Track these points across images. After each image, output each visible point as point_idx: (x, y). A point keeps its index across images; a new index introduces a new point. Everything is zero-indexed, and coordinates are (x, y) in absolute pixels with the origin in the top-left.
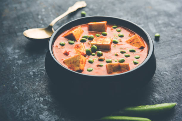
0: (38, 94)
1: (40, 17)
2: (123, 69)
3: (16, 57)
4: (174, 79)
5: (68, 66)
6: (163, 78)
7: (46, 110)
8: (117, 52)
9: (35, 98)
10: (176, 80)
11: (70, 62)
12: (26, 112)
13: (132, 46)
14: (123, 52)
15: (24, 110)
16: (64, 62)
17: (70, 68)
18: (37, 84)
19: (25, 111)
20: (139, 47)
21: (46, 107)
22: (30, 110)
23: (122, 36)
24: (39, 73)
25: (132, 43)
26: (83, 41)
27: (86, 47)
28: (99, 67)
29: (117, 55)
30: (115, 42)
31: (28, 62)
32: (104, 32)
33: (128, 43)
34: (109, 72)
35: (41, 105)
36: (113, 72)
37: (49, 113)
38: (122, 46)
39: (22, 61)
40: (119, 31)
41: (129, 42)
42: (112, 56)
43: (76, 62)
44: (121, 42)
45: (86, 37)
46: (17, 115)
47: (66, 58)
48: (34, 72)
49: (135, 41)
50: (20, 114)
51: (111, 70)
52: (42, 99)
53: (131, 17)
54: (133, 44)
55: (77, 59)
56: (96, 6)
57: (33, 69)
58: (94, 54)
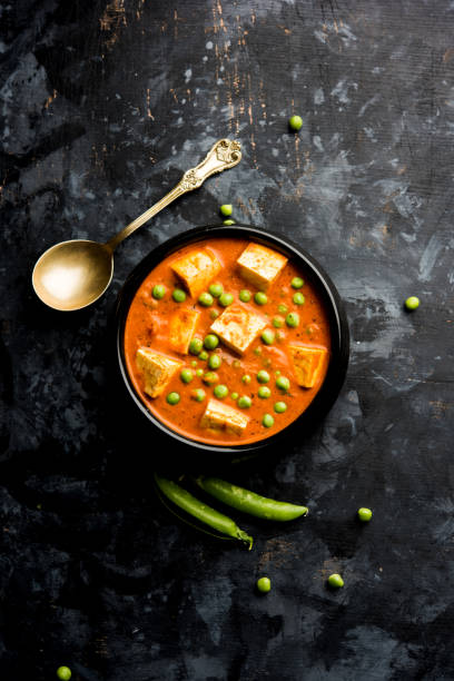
0: (84, 354)
1: (188, 74)
2: (232, 433)
3: (81, 215)
7: (83, 403)
9: (73, 362)
11: (144, 365)
12: (46, 390)
14: (261, 381)
15: (45, 383)
19: (46, 386)
21: (84, 395)
22: (55, 389)
32: (261, 296)
35: (79, 385)
36: (209, 430)
37: (84, 412)
42: (234, 382)
43: (151, 376)
46: (30, 389)
50: (35, 390)
51: (206, 425)
52: (85, 370)
58: (204, 355)
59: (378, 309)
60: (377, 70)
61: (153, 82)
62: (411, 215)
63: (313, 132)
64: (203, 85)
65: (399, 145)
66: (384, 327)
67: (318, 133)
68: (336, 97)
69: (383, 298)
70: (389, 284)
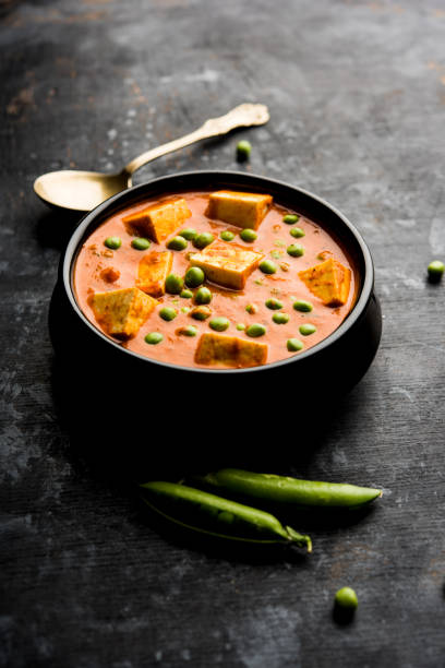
0: (14, 373)
1: (112, 133)
2: (244, 357)
4: (418, 418)
5: (95, 314)
6: (389, 408)
7: (17, 425)
8: (256, 303)
10: (426, 421)
11: (105, 304)
13: (311, 291)
14: (272, 306)
16: (91, 302)
17: (100, 321)
18: (22, 342)
20: (328, 299)
21: (18, 416)
23: (295, 254)
24: (40, 312)
25: (315, 282)
26: (175, 247)
27: (172, 268)
28: (183, 338)
29: (251, 311)
30: (266, 270)
31: (22, 273)
32: (250, 232)
33: (303, 279)
34: (199, 359)
35: (11, 407)
36: (213, 361)
37: (21, 434)
38: (279, 287)
39: (10, 265)
40: (298, 236)
41: (307, 276)
42: (235, 312)
43: (119, 308)
44: (284, 273)
45: (187, 236)
47: (102, 290)
48: (28, 307)
49: (324, 278)
51: (208, 353)
52: (17, 389)
53: (390, 188)
54: (316, 285)
55: (125, 302)
56: (296, 128)
57: (29, 297)
58: (187, 292)
59: (395, 285)
60: (318, 113)
61: (71, 143)
62: (401, 206)
63: (265, 159)
64: (129, 139)
65: (365, 158)
66: (411, 300)
67: (271, 159)
68: (282, 134)
69: (398, 275)
70: (400, 262)
